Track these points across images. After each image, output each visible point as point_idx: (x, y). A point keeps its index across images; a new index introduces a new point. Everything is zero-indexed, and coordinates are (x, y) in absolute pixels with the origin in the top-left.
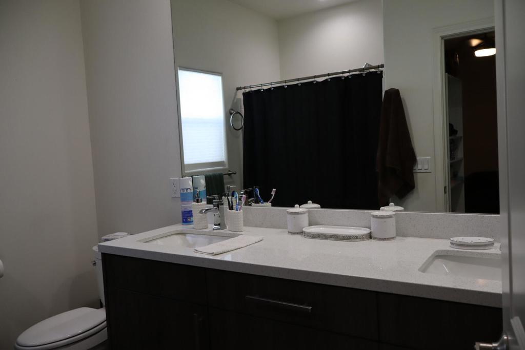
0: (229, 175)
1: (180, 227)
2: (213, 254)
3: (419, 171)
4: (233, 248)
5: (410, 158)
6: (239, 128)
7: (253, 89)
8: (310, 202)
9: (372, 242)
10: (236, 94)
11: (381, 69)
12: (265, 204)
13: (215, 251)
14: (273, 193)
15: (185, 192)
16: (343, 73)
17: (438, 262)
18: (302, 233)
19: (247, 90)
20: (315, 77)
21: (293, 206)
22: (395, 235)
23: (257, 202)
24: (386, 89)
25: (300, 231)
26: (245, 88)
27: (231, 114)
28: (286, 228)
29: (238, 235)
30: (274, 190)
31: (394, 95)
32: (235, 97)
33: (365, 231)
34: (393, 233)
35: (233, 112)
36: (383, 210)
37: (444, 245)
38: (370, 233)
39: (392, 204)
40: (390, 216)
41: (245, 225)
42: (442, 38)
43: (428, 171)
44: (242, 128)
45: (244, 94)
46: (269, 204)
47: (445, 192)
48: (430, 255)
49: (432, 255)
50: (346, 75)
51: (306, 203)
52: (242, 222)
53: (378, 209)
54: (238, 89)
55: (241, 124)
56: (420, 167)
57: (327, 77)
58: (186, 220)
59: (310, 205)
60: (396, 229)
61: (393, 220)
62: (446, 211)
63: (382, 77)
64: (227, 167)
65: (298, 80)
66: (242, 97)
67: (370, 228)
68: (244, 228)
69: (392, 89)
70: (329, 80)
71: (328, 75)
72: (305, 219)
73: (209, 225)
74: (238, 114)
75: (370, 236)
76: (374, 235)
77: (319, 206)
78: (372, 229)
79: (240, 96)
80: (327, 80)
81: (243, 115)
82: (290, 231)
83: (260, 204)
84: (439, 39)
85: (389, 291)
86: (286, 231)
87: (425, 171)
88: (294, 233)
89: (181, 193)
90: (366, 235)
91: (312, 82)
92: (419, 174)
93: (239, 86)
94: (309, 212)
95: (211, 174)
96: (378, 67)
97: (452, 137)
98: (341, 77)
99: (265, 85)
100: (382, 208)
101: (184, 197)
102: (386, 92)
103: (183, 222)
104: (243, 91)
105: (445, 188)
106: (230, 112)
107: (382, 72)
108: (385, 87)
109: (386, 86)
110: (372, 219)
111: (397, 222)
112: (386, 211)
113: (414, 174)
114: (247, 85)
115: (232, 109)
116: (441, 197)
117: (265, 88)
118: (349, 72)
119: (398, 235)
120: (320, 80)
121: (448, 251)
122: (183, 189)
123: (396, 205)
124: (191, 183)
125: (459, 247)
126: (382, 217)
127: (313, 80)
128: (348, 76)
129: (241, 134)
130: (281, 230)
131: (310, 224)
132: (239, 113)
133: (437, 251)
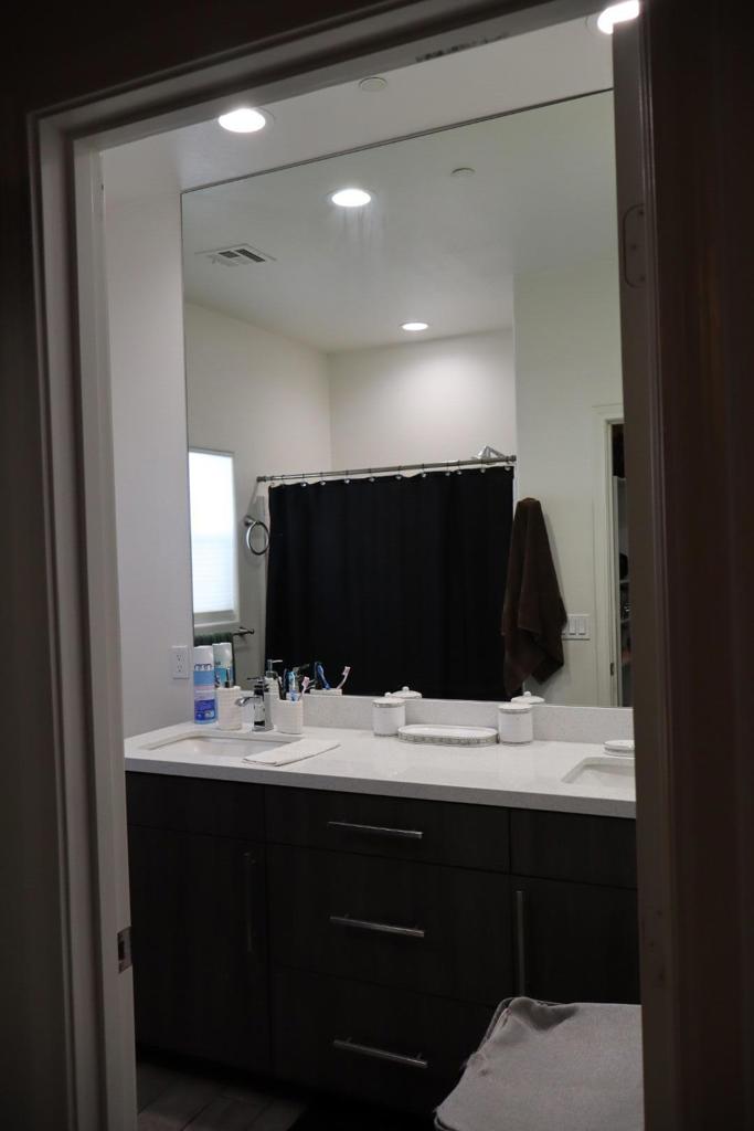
0: (241, 634)
1: (192, 727)
2: (274, 764)
3: (569, 637)
4: (302, 757)
5: (556, 614)
6: (261, 551)
7: (289, 482)
8: (406, 688)
9: (500, 747)
10: (256, 489)
11: (511, 464)
12: (332, 690)
13: (279, 761)
14: (345, 674)
15: (203, 669)
16: (448, 465)
17: (588, 773)
18: (396, 735)
19: (277, 484)
20: (400, 469)
21: (383, 695)
22: (530, 738)
23: (320, 686)
24: (519, 500)
25: (394, 732)
26: (272, 478)
27: (247, 524)
28: (373, 729)
29: (299, 739)
30: (347, 668)
31: (532, 509)
32: (254, 494)
33: (490, 733)
34: (528, 734)
35: (250, 521)
36: (515, 702)
37: (596, 751)
38: (497, 735)
39: (528, 693)
40: (525, 711)
41: (305, 725)
42: (608, 422)
43: (584, 637)
44: (264, 552)
45: (271, 490)
46: (338, 691)
47: (612, 673)
48: (577, 763)
49: (581, 763)
50: (453, 469)
51: (400, 689)
52: (302, 719)
53: (508, 700)
54: (260, 479)
55: (263, 543)
56: (572, 630)
57: (421, 471)
58: (203, 715)
59: (406, 693)
60: (534, 729)
61: (528, 718)
62: (613, 705)
63: (513, 477)
64: (237, 620)
65: (370, 471)
66: (266, 495)
67: (497, 728)
68: (304, 729)
69: (528, 499)
70: (424, 476)
71: (423, 466)
72: (400, 715)
73: (244, 725)
74: (260, 526)
75: (497, 740)
76: (502, 738)
77: (419, 694)
78: (500, 728)
79: (263, 492)
80: (420, 475)
81: (268, 526)
82: (379, 732)
83: (324, 690)
84: (603, 423)
85: (523, 806)
86: (372, 733)
87: (580, 637)
88: (384, 736)
89: (195, 672)
90: (491, 738)
91: (394, 477)
92: (570, 642)
93: (262, 475)
94: (407, 704)
95: (212, 634)
96: (507, 460)
97: (624, 581)
98: (443, 473)
99: (310, 475)
100: (513, 699)
101: (199, 678)
102: (519, 504)
103: (197, 718)
104: (269, 483)
105: (612, 665)
106: (245, 523)
107: (512, 468)
108: (518, 497)
109: (519, 494)
110: (500, 714)
111: (535, 720)
112: (520, 703)
113: (563, 642)
114: (276, 473)
115: (249, 517)
116: (607, 682)
117: (311, 481)
118: (458, 464)
119: (535, 739)
120: (409, 474)
121: (601, 759)
122: (200, 666)
123: (533, 694)
124: (212, 655)
125: (615, 753)
126: (514, 712)
127: (396, 473)
128: (456, 472)
129: (263, 561)
130: (359, 732)
131: (408, 723)
132: (262, 524)
133: (587, 759)
